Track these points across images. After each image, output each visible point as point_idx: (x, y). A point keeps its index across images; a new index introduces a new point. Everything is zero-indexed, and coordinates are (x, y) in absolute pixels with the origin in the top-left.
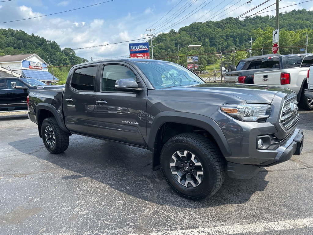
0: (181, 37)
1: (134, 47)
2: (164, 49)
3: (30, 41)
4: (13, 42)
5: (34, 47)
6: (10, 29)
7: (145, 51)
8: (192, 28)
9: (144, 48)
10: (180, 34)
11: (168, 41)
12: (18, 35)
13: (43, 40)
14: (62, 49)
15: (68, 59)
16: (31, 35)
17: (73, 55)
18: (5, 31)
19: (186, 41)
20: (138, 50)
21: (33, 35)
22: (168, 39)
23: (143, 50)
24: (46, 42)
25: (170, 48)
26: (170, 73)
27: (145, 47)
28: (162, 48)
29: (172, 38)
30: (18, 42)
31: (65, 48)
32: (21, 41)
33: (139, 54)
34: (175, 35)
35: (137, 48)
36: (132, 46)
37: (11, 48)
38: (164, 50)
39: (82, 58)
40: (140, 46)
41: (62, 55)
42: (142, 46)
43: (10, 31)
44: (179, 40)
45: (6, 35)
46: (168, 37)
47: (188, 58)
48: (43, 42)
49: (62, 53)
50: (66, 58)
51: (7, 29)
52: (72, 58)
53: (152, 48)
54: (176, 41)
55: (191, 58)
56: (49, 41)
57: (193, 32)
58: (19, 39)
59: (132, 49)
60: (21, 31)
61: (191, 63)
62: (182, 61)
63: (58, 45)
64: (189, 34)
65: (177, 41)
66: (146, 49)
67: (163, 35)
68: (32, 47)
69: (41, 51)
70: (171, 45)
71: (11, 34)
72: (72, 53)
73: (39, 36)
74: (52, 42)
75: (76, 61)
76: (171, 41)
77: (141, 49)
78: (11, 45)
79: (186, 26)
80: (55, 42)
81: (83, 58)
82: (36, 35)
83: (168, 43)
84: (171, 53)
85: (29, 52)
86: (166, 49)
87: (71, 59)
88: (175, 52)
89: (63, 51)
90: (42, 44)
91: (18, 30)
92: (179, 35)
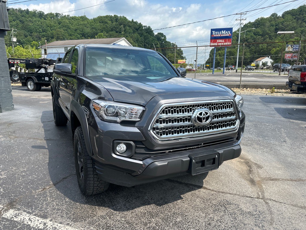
0: (283, 22)
1: (216, 33)
2: (260, 35)
3: (130, 26)
4: (116, 27)
5: (132, 32)
6: (115, 15)
7: (227, 36)
8: (301, 11)
9: (226, 34)
10: (284, 19)
11: (267, 27)
12: (120, 21)
13: (140, 25)
14: (156, 33)
15: (158, 44)
16: (131, 21)
17: (164, 39)
18: (111, 17)
19: (289, 27)
20: (219, 35)
21: (133, 20)
22: (268, 24)
23: (225, 35)
24: (143, 27)
25: (268, 34)
26: (262, 62)
27: (228, 33)
28: (258, 34)
29: (273, 23)
30: (120, 27)
31: (158, 33)
32: (122, 26)
33: (220, 40)
34: (277, 20)
35: (219, 33)
36: (213, 32)
37: (114, 32)
38: (260, 37)
39: (171, 43)
40: (223, 31)
41: (154, 40)
42: (225, 31)
43: (115, 17)
44: (281, 25)
45: (112, 21)
46: (268, 22)
47: (288, 46)
48: (140, 27)
49: (154, 38)
50: (158, 42)
51: (113, 16)
52: (163, 43)
53: (240, 34)
54: (277, 27)
55: (291, 47)
56: (145, 26)
57: (301, 15)
58: (121, 25)
59: (213, 34)
60: (124, 17)
61: (291, 52)
62: (280, 50)
63: (152, 30)
64: (295, 19)
65: (279, 26)
66: (228, 35)
67: (262, 19)
68: (130, 32)
69: (137, 35)
70: (269, 30)
71: (116, 20)
72: (163, 38)
73: (137, 21)
74: (147, 27)
75: (166, 45)
76: (270, 26)
77: (224, 34)
78: (114, 30)
79: (293, 9)
80: (150, 27)
81: (173, 44)
82: (135, 21)
83: (267, 29)
84: (268, 40)
85: (127, 36)
86: (262, 35)
87: (161, 44)
88: (273, 39)
89: (156, 35)
90: (139, 29)
91: (122, 16)
92: (282, 20)
